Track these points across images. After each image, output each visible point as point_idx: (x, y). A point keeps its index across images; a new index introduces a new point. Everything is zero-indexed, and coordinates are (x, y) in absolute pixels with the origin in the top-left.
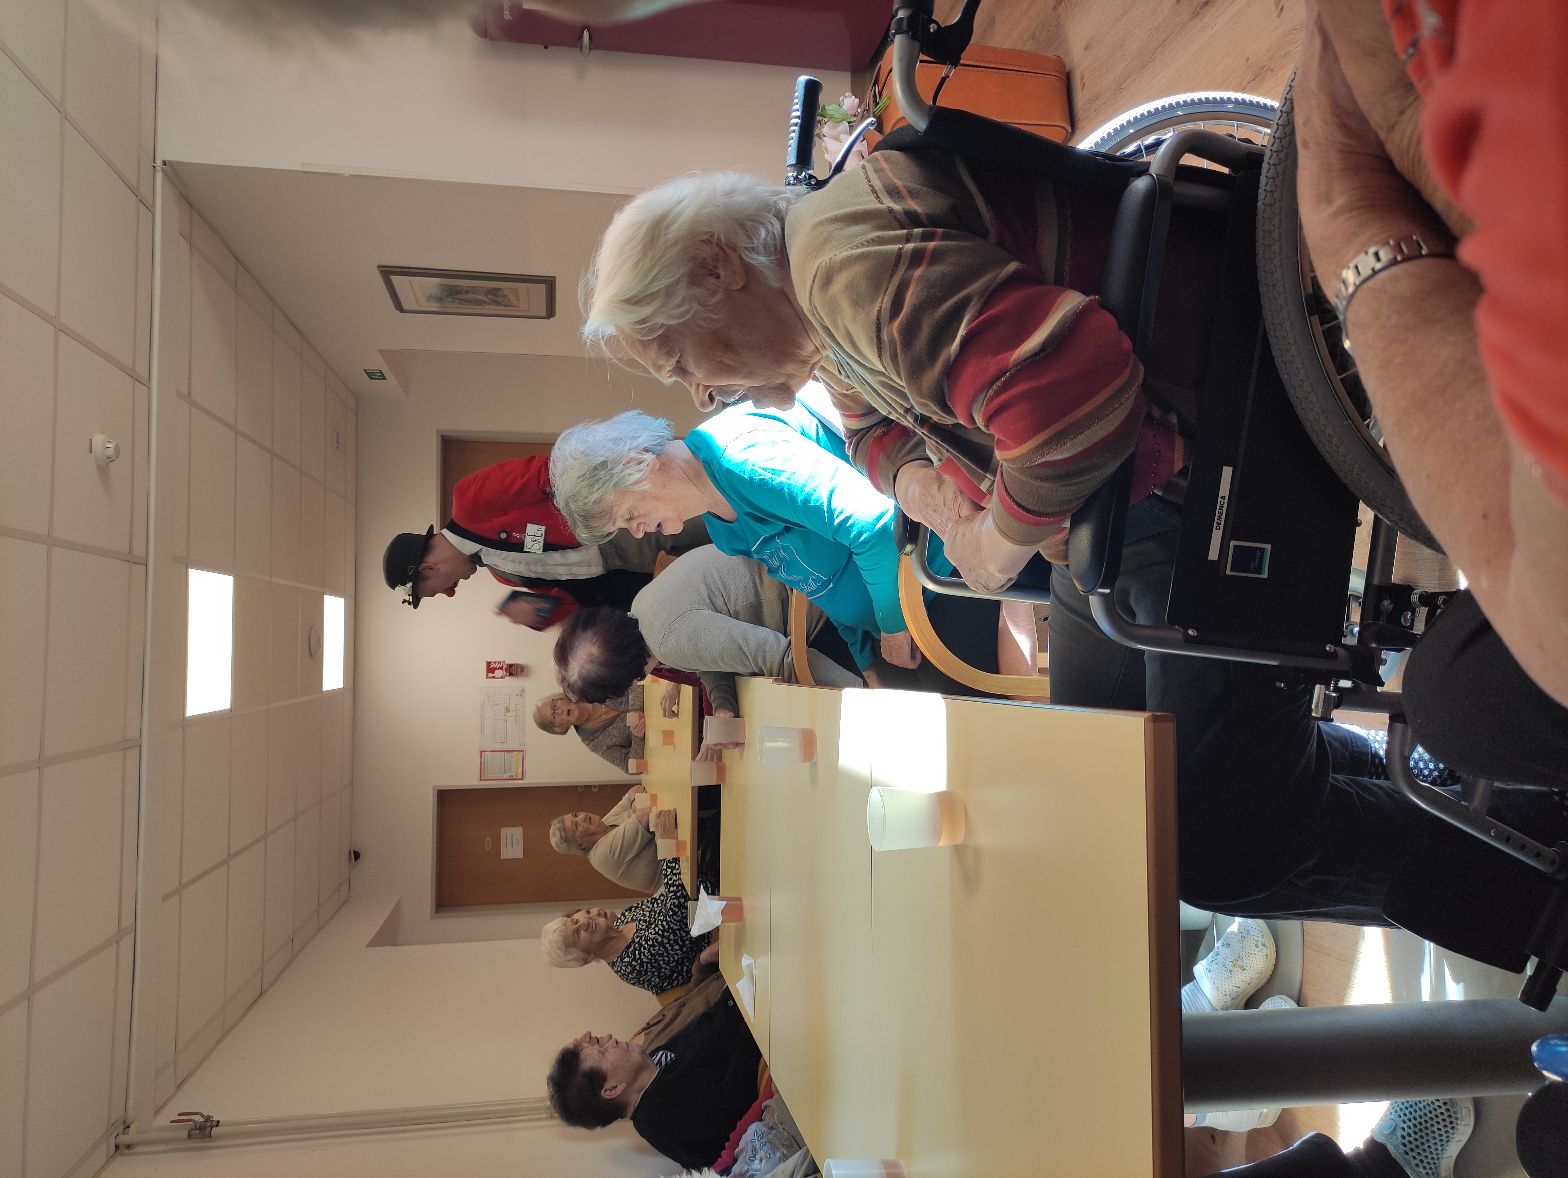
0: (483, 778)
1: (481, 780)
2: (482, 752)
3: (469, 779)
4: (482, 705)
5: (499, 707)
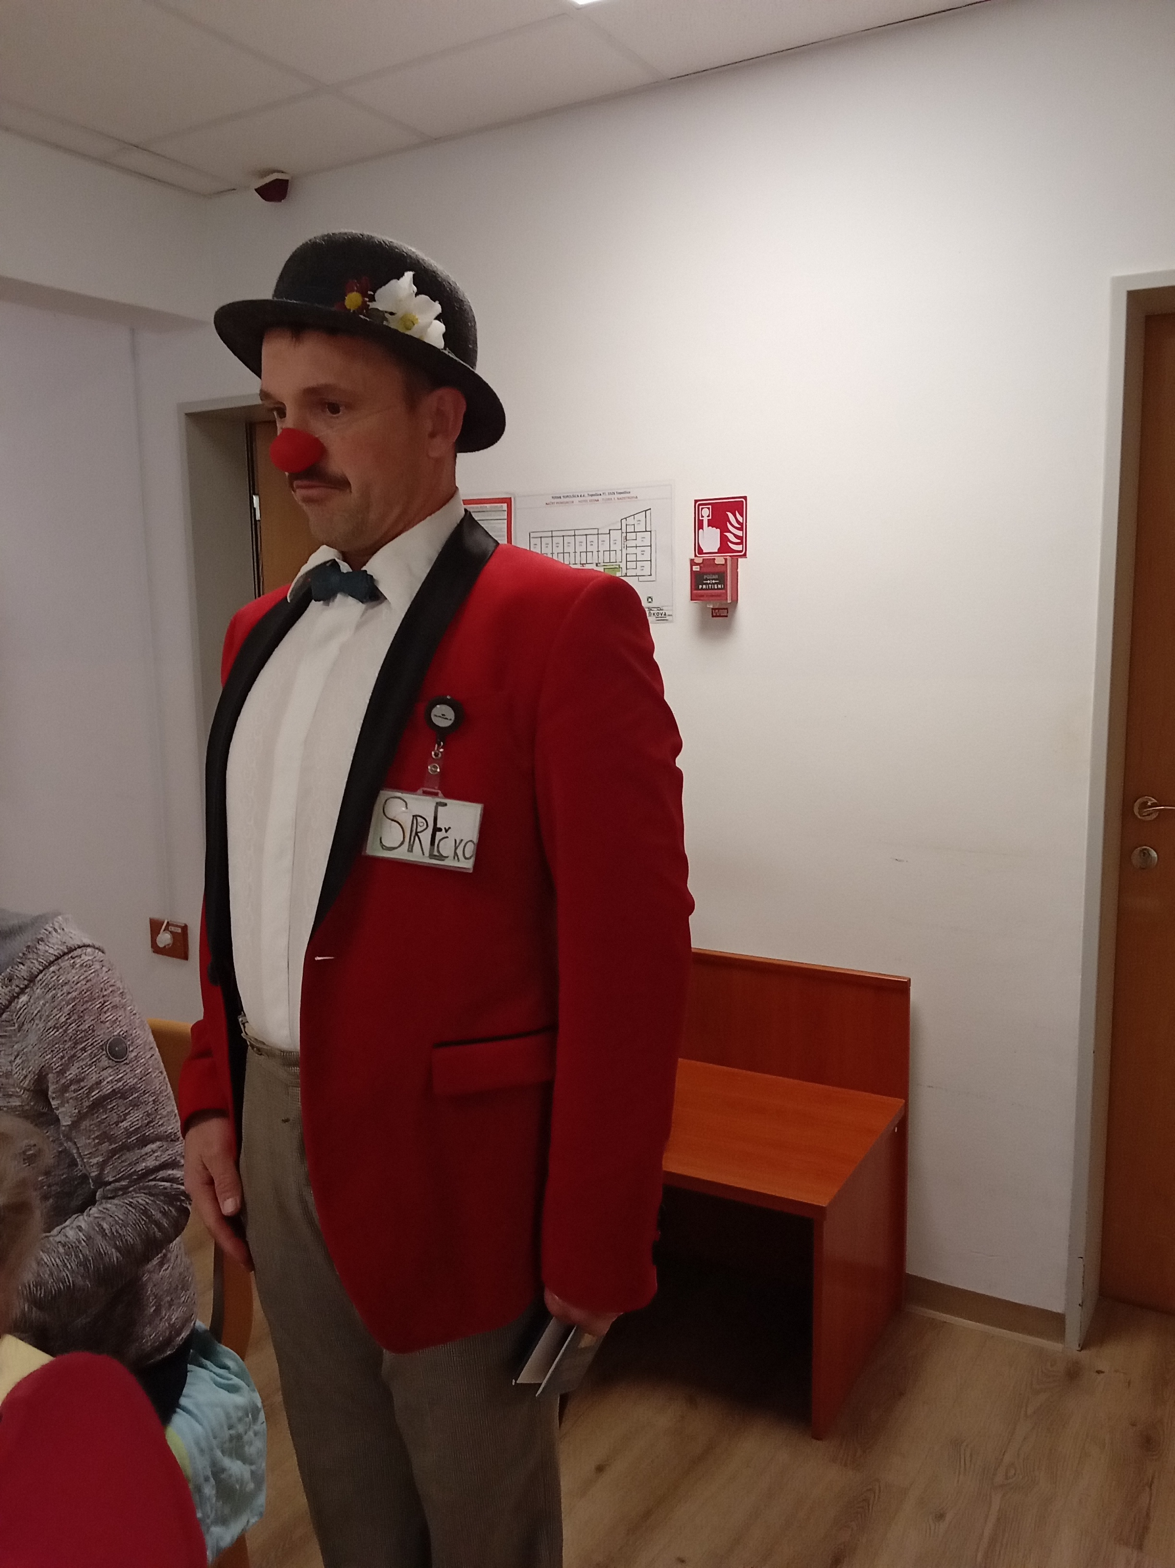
2: (508, 501)
4: (624, 495)
5: (618, 547)
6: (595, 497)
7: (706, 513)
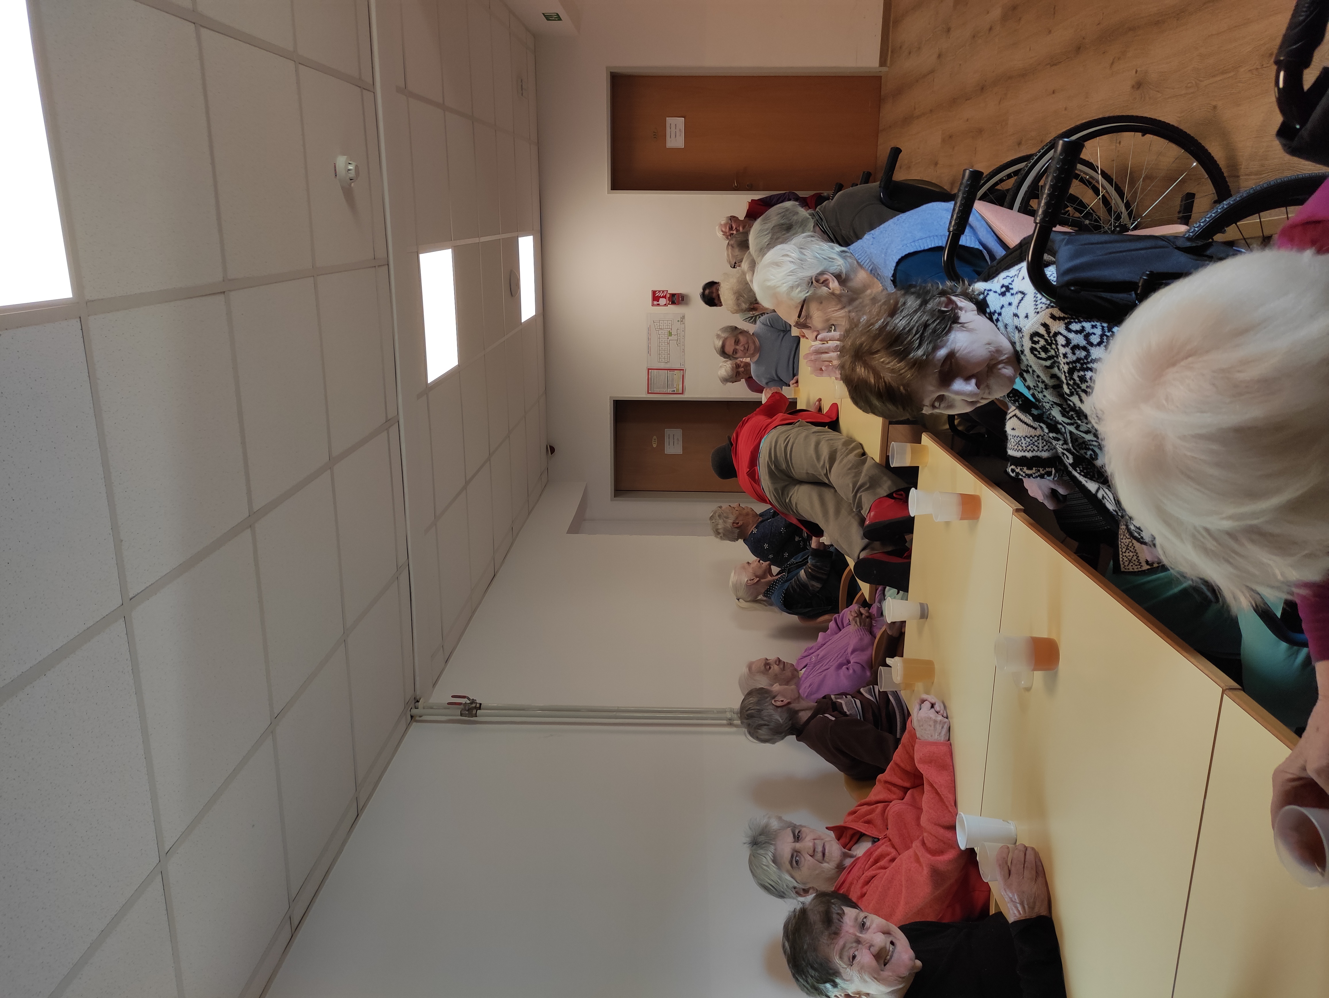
0: (650, 392)
1: (648, 393)
2: (649, 369)
3: (639, 392)
4: (649, 329)
5: (663, 331)
6: (649, 339)
7: (655, 303)
